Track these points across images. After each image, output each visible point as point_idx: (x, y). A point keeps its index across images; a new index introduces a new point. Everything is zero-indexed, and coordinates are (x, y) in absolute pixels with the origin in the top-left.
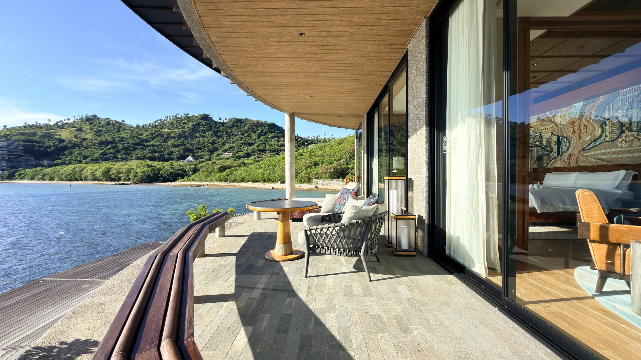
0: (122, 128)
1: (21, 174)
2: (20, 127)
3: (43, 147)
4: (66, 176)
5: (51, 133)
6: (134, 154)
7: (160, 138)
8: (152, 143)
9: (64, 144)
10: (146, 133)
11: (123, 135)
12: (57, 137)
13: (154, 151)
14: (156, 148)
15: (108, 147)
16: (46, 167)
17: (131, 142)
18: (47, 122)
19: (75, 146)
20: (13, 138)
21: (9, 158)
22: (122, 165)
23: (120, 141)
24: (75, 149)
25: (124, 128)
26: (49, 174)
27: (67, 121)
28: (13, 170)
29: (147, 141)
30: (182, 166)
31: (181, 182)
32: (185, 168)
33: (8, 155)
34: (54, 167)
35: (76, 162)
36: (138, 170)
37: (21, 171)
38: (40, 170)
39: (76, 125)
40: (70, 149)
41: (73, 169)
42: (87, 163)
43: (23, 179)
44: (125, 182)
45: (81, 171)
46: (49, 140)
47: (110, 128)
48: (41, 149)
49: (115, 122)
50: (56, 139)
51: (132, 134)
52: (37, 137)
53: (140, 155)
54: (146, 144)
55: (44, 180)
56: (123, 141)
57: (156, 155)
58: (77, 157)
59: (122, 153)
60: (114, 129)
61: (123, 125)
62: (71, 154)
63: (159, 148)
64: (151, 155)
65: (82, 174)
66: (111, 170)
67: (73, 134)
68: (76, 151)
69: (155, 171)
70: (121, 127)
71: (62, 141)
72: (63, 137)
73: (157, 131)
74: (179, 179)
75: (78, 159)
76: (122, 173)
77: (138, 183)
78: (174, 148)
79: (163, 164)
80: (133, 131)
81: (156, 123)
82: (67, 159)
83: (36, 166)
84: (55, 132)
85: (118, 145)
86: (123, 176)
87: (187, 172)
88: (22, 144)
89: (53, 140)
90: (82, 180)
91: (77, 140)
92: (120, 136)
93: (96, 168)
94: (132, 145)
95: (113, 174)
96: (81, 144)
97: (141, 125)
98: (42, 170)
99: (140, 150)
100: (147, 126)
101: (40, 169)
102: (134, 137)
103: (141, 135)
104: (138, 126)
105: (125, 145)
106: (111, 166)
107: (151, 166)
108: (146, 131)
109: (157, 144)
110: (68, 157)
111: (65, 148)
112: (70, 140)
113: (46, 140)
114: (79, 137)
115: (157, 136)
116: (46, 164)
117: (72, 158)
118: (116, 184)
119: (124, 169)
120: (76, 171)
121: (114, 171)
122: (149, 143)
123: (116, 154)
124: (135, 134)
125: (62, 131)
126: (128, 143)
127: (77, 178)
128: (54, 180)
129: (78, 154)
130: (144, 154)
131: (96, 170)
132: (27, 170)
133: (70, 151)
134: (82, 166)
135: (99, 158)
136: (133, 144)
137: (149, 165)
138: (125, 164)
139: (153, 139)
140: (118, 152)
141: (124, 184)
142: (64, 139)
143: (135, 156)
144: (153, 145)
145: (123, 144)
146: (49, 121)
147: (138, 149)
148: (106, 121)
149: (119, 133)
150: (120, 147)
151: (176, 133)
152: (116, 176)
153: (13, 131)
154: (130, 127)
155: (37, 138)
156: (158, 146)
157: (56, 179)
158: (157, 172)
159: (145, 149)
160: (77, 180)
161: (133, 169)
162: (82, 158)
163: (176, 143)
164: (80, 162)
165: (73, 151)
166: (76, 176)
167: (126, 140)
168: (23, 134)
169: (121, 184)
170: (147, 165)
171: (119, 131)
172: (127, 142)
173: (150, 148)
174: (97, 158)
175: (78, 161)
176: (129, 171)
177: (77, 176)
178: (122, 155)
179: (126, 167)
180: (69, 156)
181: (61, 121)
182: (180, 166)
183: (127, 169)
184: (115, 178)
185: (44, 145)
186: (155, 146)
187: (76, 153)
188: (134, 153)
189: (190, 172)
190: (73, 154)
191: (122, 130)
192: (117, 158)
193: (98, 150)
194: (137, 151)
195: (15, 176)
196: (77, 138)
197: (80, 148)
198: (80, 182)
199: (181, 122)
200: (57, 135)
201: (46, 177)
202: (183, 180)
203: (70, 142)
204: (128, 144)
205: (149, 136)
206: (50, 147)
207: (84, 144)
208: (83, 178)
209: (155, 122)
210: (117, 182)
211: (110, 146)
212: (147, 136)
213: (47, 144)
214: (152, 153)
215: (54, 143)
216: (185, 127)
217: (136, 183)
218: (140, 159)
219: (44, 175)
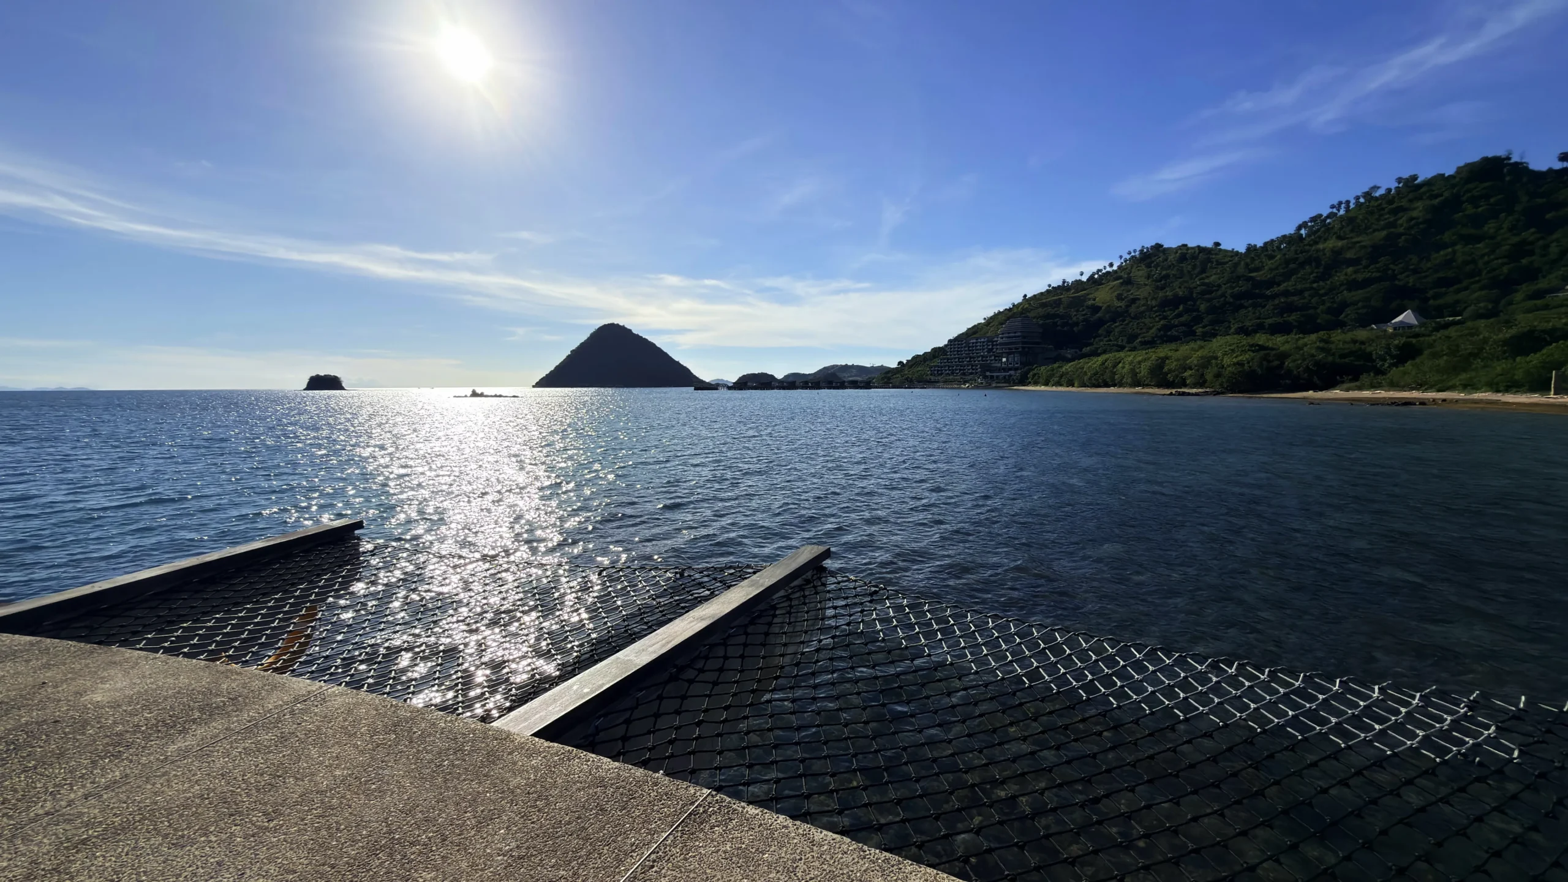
0: (1212, 262)
1: (1034, 375)
2: (1042, 293)
3: (1069, 325)
4: (1090, 379)
5: (1082, 296)
6: (1233, 321)
7: (1308, 268)
8: (1282, 287)
9: (1099, 315)
10: (1270, 264)
11: (1213, 278)
12: (1090, 302)
13: (1290, 308)
14: (1295, 298)
15: (1176, 312)
16: (1067, 361)
17: (1229, 291)
18: (1079, 278)
19: (1117, 315)
20: (1031, 315)
21: (1023, 348)
22: (1193, 349)
23: (1203, 293)
24: (1115, 322)
25: (1217, 261)
26: (1067, 373)
27: (1108, 269)
28: (1027, 368)
29: (1271, 283)
30: (1363, 343)
31: (1347, 390)
32: (1369, 349)
33: (1024, 343)
34: (1076, 362)
35: (1115, 348)
36: (1227, 361)
37: (1035, 371)
38: (1059, 367)
39: (1122, 274)
40: (1108, 324)
41: (1103, 364)
42: (1133, 349)
43: (1036, 383)
44: (1194, 391)
45: (1114, 367)
46: (1078, 311)
47: (1186, 267)
48: (1065, 329)
49: (1197, 251)
50: (1088, 307)
51: (1232, 272)
52: (1062, 306)
53: (1248, 324)
54: (1268, 293)
55: (1060, 385)
56: (1211, 292)
57: (1293, 318)
58: (1117, 340)
59: (1206, 321)
60: (1194, 267)
61: (1216, 254)
62: (1109, 333)
63: (1304, 298)
64: (1279, 320)
65: (1115, 374)
66: (1167, 362)
67: (1116, 293)
68: (1117, 327)
69: (1269, 361)
70: (1209, 260)
71: (1096, 309)
72: (1098, 302)
73: (1302, 252)
74: (1343, 382)
75: (1119, 342)
76: (1191, 369)
77: (1223, 393)
78: (1353, 293)
79: (1297, 340)
80: (1236, 265)
81: (1303, 232)
82: (1102, 343)
83: (1055, 360)
84: (1088, 294)
85: (1198, 303)
86: (1191, 375)
87: (1374, 361)
88: (1041, 322)
89: (1083, 310)
90: (1114, 385)
91: (1121, 304)
92: (1207, 281)
93: (1140, 358)
94: (1231, 300)
95: (1170, 371)
96: (1127, 312)
97: (1260, 244)
98: (1062, 367)
99: (1250, 309)
100: (1276, 244)
102: (1239, 278)
103: (1257, 270)
104: (1251, 249)
105: (1215, 301)
106: (1170, 354)
107: (1262, 348)
108: (1271, 257)
109: (1299, 287)
110: (1102, 340)
111: (1101, 322)
112: (1109, 306)
113: (1073, 312)
114: (1126, 297)
115: (1302, 265)
116: (1069, 356)
117: (1110, 340)
118: (1171, 394)
119: (1194, 360)
120: (1106, 368)
121: (1173, 366)
122: (1276, 289)
123: (1193, 326)
124: (1241, 270)
125: (1098, 289)
126: (1223, 295)
127: (1107, 380)
128: (1073, 385)
129: (1120, 332)
130: (1259, 318)
131: (1140, 363)
132: (1043, 368)
133: (1108, 327)
134: (1118, 356)
135: (1156, 336)
136: (1233, 296)
137: (1258, 345)
138: (1201, 347)
139: (1287, 276)
140: (1198, 320)
141: (1189, 394)
142: (1101, 305)
143: (1236, 326)
144: (1286, 293)
145: (1209, 300)
146: (1082, 274)
147: (1246, 308)
148: (1179, 252)
149: (1204, 275)
150: (1203, 307)
151: (1365, 247)
152: (1177, 376)
154: (1232, 256)
155: (1061, 310)
156: (1301, 292)
157: (1076, 385)
158: (1276, 363)
159: (1264, 307)
160: (1107, 385)
161: (1216, 358)
162: (1125, 339)
163: (1360, 277)
164: (1121, 348)
165: (1113, 326)
166: (1105, 377)
167: (1218, 290)
168: (1044, 305)
169: (1184, 394)
170: (1252, 346)
171: (1203, 271)
172: (1219, 293)
173: (1277, 301)
174: (1153, 338)
175: (1117, 346)
176: (1206, 362)
177: (1107, 377)
178: (1204, 327)
179: (1199, 353)
180: (1105, 337)
181: (1099, 271)
182: (1354, 341)
183: (1202, 357)
184: (1174, 381)
185: (1070, 321)
186: (1293, 294)
187: (1117, 330)
188: (1235, 319)
189: (1385, 360)
190: (1112, 334)
191: (1211, 268)
192: (1193, 333)
193: (1157, 319)
194: (1243, 312)
195: (1028, 379)
196: (1122, 300)
197: (1124, 321)
198: (1112, 390)
199: (1383, 209)
200: (1089, 299)
201: (1063, 379)
202: (1358, 383)
203: (1108, 309)
204: (1222, 299)
205: (1277, 268)
206: (1077, 324)
207: (1133, 310)
208: (1116, 382)
209: (1299, 228)
210: (1174, 391)
211: (1181, 308)
212: (1271, 270)
213: (1074, 319)
214: (1282, 314)
215: (1084, 315)
216: (1400, 222)
217: (1218, 393)
218: (1244, 331)
219: (1061, 377)
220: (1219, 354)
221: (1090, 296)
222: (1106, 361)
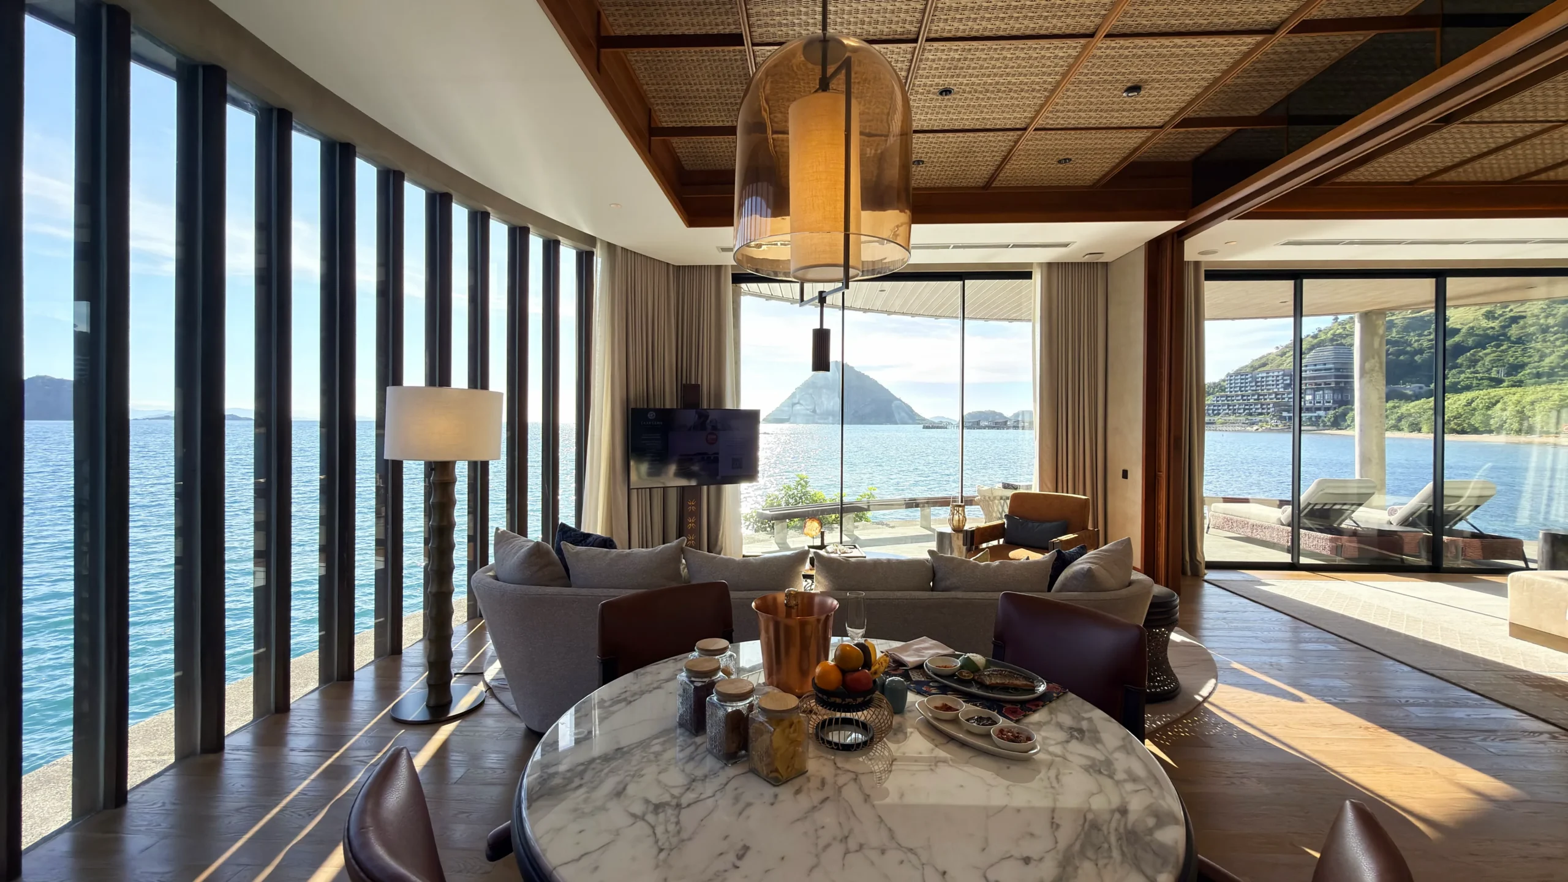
3: (1406, 353)
5: (1427, 316)
9: (1457, 339)
16: (1408, 398)
19: (1484, 340)
20: (1347, 342)
21: (1337, 383)
24: (1485, 348)
26: (1410, 415)
28: (1343, 407)
33: (1337, 377)
34: (1418, 401)
35: (1486, 382)
38: (1394, 407)
40: (1472, 352)
41: (1469, 404)
42: (1519, 384)
45: (1488, 408)
46: (1420, 335)
48: (1402, 358)
52: (1394, 330)
55: (1399, 430)
58: (1489, 371)
62: (1473, 362)
65: (1490, 417)
68: (1488, 355)
71: (1449, 333)
75: (1494, 375)
82: (1463, 376)
90: (1490, 432)
91: (1493, 325)
93: (1533, 397)
96: (1504, 335)
98: (1398, 407)
101: (1392, 404)
110: (1463, 372)
111: (1461, 349)
112: (1472, 328)
113: (1412, 337)
114: (1501, 315)
116: (1409, 392)
117: (1477, 372)
120: (1474, 409)
127: (1477, 425)
128: (1419, 430)
129: (1493, 361)
131: (1532, 403)
133: (1473, 355)
134: (1492, 394)
135: (1558, 366)
142: (1459, 327)
153: (1347, 326)
155: (1395, 334)
160: (1476, 431)
162: (1503, 371)
164: (1497, 382)
165: (1480, 354)
174: (1552, 368)
175: (1491, 379)
177: (1477, 421)
180: (1469, 368)
185: (1409, 349)
187: (1488, 359)
190: (1480, 364)
193: (1558, 343)
196: (1495, 318)
197: (1498, 346)
198: (1485, 438)
201: (1403, 422)
203: (1471, 332)
206: (1420, 351)
207: (1514, 331)
208: (1493, 428)
213: (1416, 345)
219: (1400, 419)
222: (1473, 401)
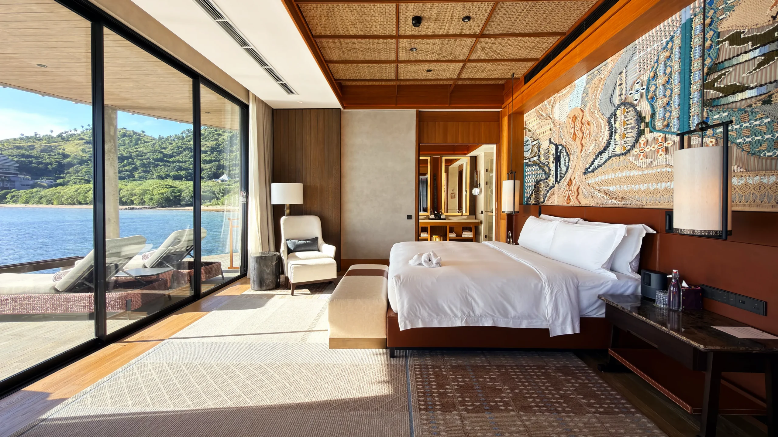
0: (141, 141)
1: (14, 196)
2: (15, 139)
3: (42, 163)
4: (67, 199)
5: (53, 146)
6: (154, 172)
7: (187, 152)
8: (177, 158)
9: (69, 159)
10: (170, 147)
11: (142, 149)
12: (61, 151)
13: (180, 169)
14: (183, 164)
15: (123, 164)
16: (44, 187)
17: (152, 157)
18: (49, 133)
19: (82, 162)
20: (5, 153)
22: (136, 185)
23: (138, 155)
24: (82, 165)
25: (144, 140)
26: (47, 196)
27: (73, 132)
28: (4, 191)
29: (171, 156)
30: (211, 187)
31: (208, 206)
32: (214, 189)
34: (54, 188)
35: (83, 181)
36: (155, 192)
37: (14, 193)
38: (38, 191)
39: (84, 137)
40: (76, 166)
43: (15, 202)
44: (138, 207)
45: (86, 193)
46: (50, 155)
47: (127, 140)
48: (40, 166)
49: (132, 133)
50: (59, 154)
51: (152, 148)
52: (36, 151)
53: (162, 173)
54: (170, 160)
55: (41, 203)
56: (142, 156)
57: (182, 173)
58: (84, 176)
59: (140, 171)
60: (131, 141)
61: (143, 137)
62: (77, 171)
63: (186, 164)
64: (177, 173)
65: (86, 197)
66: (121, 191)
67: (81, 148)
69: (175, 193)
70: (139, 139)
71: (65, 156)
72: (67, 152)
73: (184, 144)
74: (205, 203)
75: (86, 178)
76: (136, 196)
77: (154, 208)
78: (205, 165)
79: (186, 184)
80: (154, 144)
81: (184, 135)
82: (72, 178)
83: (33, 187)
84: (58, 146)
85: (135, 160)
86: (136, 199)
87: (216, 194)
88: (16, 159)
89: (56, 155)
90: (87, 204)
91: (85, 155)
92: (139, 150)
94: (153, 161)
95: (124, 196)
97: (165, 137)
98: (40, 191)
99: (163, 167)
100: (172, 138)
101: (36, 190)
102: (156, 151)
103: (164, 148)
104: (161, 138)
105: (144, 161)
106: (122, 187)
107: (171, 187)
108: (171, 144)
109: (184, 159)
110: (73, 176)
111: (71, 165)
112: (76, 155)
113: (46, 155)
114: (89, 151)
115: (185, 150)
116: (45, 185)
117: (78, 176)
118: (126, 209)
119: (137, 191)
120: (79, 193)
121: (126, 193)
122: (173, 159)
123: (133, 172)
124: (157, 147)
125: (66, 143)
126: (148, 158)
127: (81, 201)
128: (52, 204)
129: (86, 172)
130: (167, 172)
132: (21, 191)
133: (77, 168)
134: (87, 187)
136: (154, 159)
137: (169, 185)
138: (141, 184)
139: (179, 154)
140: (136, 169)
141: (136, 209)
142: (69, 154)
143: (156, 174)
144: (179, 161)
145: (142, 160)
146: (52, 131)
147: (161, 166)
148: (122, 131)
149: (137, 147)
150: (138, 163)
151: (208, 147)
152: (128, 199)
153: (5, 144)
154: (152, 139)
155: (35, 153)
156: (185, 162)
157: (55, 202)
158: (178, 194)
159: (169, 166)
160: (80, 203)
161: (149, 190)
162: (90, 176)
163: (208, 159)
164: (88, 181)
165: (80, 168)
166: (79, 199)
167: (145, 155)
168: (18, 148)
169: (133, 209)
170: (166, 185)
171: (137, 144)
172: (146, 157)
173: (175, 164)
175: (86, 180)
176: (144, 193)
177: (80, 199)
178: (140, 173)
179: (140, 187)
180: (75, 174)
181: (66, 132)
182: (208, 186)
183: (142, 190)
184: (126, 202)
185: (44, 161)
186: (182, 162)
187: (84, 170)
188: (155, 171)
189: (219, 194)
190: (80, 172)
191: (141, 143)
192: (134, 177)
194: (159, 168)
195: (6, 198)
196: (86, 153)
197: (88, 165)
198: (84, 206)
199: (214, 133)
200: (60, 149)
201: (43, 199)
202: (211, 203)
203: (75, 157)
204: (148, 160)
205: (173, 149)
206: (51, 164)
208: (88, 202)
209: (182, 133)
210: (127, 207)
211: (125, 162)
212: (171, 150)
213: (48, 160)
214: (177, 171)
215: (56, 159)
216: (219, 139)
217: (152, 208)
218: (161, 177)
219: (41, 198)
220: (151, 189)
221: (60, 147)
222: (78, 189)
